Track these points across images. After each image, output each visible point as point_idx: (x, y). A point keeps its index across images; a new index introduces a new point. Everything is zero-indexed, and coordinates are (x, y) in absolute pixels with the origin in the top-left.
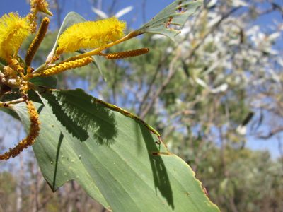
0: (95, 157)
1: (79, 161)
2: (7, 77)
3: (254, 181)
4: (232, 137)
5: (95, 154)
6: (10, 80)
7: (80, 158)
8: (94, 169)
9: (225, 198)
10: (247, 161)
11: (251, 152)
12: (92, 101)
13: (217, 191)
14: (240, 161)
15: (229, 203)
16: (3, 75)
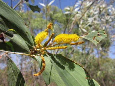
3: (112, 72)
6: (37, 49)
7: (61, 78)
9: (100, 79)
10: (109, 63)
11: (111, 59)
13: (96, 76)
14: (107, 63)
15: (102, 81)
16: (35, 48)
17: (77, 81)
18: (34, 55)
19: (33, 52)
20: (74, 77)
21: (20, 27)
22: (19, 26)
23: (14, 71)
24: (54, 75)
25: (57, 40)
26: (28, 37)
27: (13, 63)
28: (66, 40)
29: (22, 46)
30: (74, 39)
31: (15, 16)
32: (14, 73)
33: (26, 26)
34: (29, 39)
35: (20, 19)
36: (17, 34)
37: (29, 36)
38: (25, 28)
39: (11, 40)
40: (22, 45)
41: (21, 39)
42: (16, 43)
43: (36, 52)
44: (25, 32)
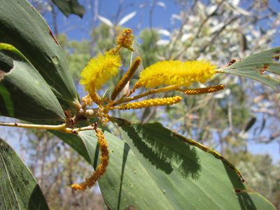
0: (179, 193)
1: (164, 196)
2: (84, 107)
4: (233, 140)
5: (179, 190)
6: (87, 111)
7: (164, 193)
8: (179, 205)
12: (172, 135)
16: (80, 106)
17: (210, 200)
18: (76, 129)
19: (73, 118)
20: (201, 188)
21: (33, 42)
22: (31, 37)
23: (14, 178)
24: (135, 185)
25: (147, 81)
26: (59, 72)
27: (11, 155)
28: (178, 79)
29: (39, 97)
30: (202, 75)
31: (18, 5)
32: (13, 184)
33: (51, 38)
34: (62, 78)
35: (34, 16)
36: (25, 61)
37: (62, 69)
38: (49, 45)
39: (5, 77)
40: (40, 95)
41: (36, 78)
42: (22, 88)
43: (83, 120)
44: (50, 55)
